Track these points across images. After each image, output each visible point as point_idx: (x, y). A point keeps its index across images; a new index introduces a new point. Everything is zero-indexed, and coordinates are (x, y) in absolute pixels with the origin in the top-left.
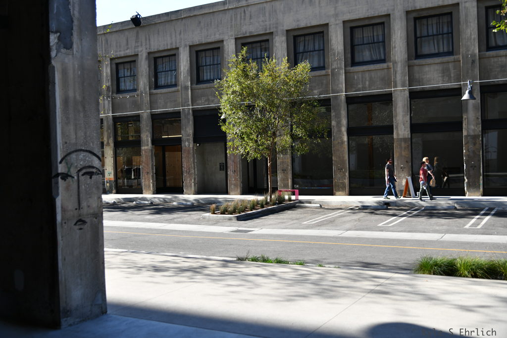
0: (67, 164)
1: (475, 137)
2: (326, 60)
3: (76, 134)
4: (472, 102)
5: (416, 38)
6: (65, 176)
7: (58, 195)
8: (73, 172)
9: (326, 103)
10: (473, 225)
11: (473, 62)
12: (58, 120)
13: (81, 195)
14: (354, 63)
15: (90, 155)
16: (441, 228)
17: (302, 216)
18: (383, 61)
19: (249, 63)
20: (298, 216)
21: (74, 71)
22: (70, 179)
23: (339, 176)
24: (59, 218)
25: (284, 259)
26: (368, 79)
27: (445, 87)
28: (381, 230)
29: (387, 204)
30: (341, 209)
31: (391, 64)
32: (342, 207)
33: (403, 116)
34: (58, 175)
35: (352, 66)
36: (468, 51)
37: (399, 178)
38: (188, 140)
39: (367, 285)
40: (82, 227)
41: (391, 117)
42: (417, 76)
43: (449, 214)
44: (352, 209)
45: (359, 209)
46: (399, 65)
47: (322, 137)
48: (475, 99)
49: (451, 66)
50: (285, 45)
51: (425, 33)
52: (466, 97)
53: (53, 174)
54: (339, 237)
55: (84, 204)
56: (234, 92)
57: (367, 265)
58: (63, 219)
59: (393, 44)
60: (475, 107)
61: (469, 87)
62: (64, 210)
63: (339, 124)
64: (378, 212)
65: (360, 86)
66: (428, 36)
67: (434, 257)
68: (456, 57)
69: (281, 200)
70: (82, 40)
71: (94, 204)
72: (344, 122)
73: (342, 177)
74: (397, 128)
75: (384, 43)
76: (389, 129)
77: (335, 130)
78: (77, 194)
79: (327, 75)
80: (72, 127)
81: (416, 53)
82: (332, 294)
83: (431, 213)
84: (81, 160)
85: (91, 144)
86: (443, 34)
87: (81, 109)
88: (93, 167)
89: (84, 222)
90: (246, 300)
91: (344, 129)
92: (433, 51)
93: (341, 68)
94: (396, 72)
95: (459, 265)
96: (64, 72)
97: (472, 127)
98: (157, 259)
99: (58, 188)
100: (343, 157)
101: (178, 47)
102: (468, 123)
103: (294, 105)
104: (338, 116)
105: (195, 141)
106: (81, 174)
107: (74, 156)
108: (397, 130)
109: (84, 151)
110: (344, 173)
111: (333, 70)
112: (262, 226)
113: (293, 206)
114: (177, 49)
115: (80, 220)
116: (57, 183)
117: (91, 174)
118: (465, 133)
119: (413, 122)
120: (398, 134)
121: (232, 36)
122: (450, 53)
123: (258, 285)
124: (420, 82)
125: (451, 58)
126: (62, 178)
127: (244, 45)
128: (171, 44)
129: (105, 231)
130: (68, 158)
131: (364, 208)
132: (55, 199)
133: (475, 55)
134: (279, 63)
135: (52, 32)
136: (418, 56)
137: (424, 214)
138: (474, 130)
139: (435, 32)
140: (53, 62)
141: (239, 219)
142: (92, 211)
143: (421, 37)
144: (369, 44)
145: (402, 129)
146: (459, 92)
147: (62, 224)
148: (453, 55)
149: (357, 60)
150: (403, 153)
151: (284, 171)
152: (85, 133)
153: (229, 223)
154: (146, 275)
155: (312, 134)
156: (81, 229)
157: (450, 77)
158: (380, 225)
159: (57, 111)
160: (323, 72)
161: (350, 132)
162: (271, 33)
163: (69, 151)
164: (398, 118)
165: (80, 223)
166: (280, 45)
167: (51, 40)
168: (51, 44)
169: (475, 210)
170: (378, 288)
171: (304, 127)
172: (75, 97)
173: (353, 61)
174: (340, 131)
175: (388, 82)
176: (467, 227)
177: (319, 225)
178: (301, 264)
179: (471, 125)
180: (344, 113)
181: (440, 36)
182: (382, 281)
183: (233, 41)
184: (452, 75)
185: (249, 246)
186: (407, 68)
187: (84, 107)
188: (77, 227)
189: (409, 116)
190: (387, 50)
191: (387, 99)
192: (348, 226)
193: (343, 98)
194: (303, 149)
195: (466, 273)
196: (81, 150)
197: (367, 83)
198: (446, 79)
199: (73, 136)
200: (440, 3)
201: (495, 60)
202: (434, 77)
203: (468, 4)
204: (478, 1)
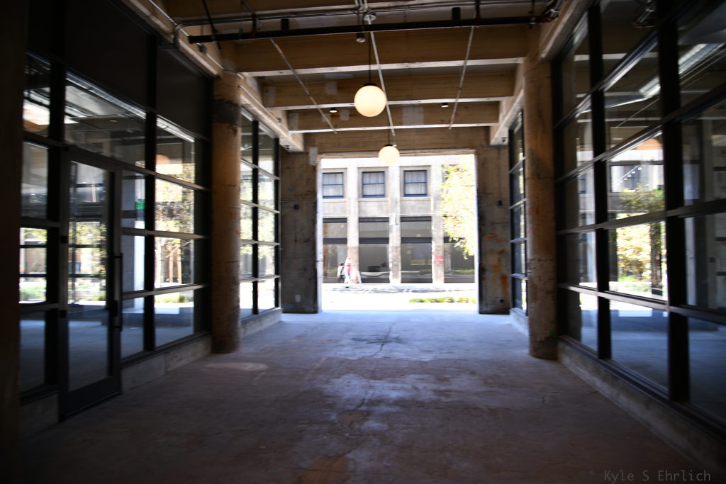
1: (396, 247)
5: (363, 184)
11: (396, 202)
18: (342, 197)
27: (380, 216)
31: (347, 200)
33: (354, 232)
36: (394, 196)
42: (363, 208)
43: (386, 292)
46: (352, 201)
48: (397, 225)
49: (384, 204)
51: (368, 182)
59: (348, 187)
60: (397, 229)
61: (394, 217)
66: (370, 184)
68: (386, 198)
74: (350, 240)
76: (344, 241)
81: (362, 194)
86: (379, 184)
92: (373, 193)
94: (350, 205)
97: (395, 241)
102: (393, 239)
118: (390, 245)
119: (360, 237)
120: (350, 244)
122: (383, 196)
124: (365, 212)
125: (383, 199)
133: (398, 199)
136: (364, 196)
139: (374, 182)
143: (366, 184)
144: (332, 185)
145: (353, 241)
150: (354, 256)
157: (382, 210)
164: (350, 234)
175: (344, 210)
186: (357, 203)
189: (358, 233)
190: (344, 190)
191: (344, 221)
198: (380, 211)
200: (378, 166)
201: (409, 202)
202: (373, 209)
203: (394, 168)
204: (399, 167)
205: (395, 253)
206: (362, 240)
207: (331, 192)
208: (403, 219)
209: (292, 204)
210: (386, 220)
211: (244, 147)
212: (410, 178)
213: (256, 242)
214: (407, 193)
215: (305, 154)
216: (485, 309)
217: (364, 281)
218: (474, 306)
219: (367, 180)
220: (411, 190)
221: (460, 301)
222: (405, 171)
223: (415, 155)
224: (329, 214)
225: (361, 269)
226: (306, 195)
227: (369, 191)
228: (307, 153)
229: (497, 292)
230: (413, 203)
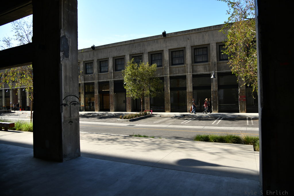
0: (66, 100)
2: (163, 63)
3: (69, 89)
4: (214, 79)
5: (195, 56)
6: (65, 105)
7: (62, 112)
8: (68, 103)
9: (162, 78)
10: (215, 123)
11: (215, 65)
12: (63, 84)
13: (71, 112)
14: (173, 65)
15: (75, 97)
16: (204, 124)
17: (153, 120)
18: (183, 64)
19: (135, 64)
20: (152, 120)
21: (69, 66)
22: (67, 106)
23: (167, 105)
24: (63, 120)
25: (147, 136)
26: (177, 70)
27: (205, 74)
28: (182, 125)
29: (184, 115)
30: (168, 117)
32: (168, 116)
33: (190, 84)
34: (62, 104)
35: (172, 65)
36: (213, 61)
37: (189, 106)
38: (112, 92)
39: (177, 145)
40: (71, 124)
41: (186, 84)
43: (206, 119)
44: (171, 117)
45: (174, 117)
46: (189, 65)
47: (161, 91)
48: (215, 78)
49: (207, 66)
50: (148, 57)
52: (212, 77)
53: (61, 104)
54: (167, 128)
55: (72, 115)
56: (129, 74)
57: (177, 138)
58: (64, 121)
59: (186, 58)
61: (213, 73)
62: (64, 117)
63: (167, 86)
64: (181, 118)
65: (175, 73)
66: (199, 55)
67: (201, 135)
68: (209, 63)
69: (146, 114)
70: (72, 54)
71: (76, 115)
72: (169, 85)
73: (168, 106)
74: (188, 88)
75: (183, 57)
76: (185, 88)
77: (165, 89)
78: (69, 111)
79: (163, 69)
80: (68, 87)
81: (195, 61)
82: (164, 148)
83: (200, 118)
84: (71, 99)
85: (75, 93)
86: (204, 55)
87: (71, 80)
88: (76, 102)
89: (72, 122)
90: (132, 151)
91: (169, 88)
92: (201, 61)
93: (168, 66)
94: (187, 68)
95: (210, 138)
96: (65, 66)
98: (100, 136)
99: (62, 109)
100: (169, 98)
101: (108, 57)
102: (213, 86)
103: (151, 79)
104: (167, 83)
105: (114, 92)
106: (71, 104)
107: (68, 97)
108: (188, 89)
109: (72, 95)
110: (169, 104)
111: (165, 67)
112: (139, 124)
113: (150, 116)
114: (108, 58)
115: (71, 121)
116: (62, 107)
117: (75, 104)
118: (212, 90)
119: (194, 86)
120: (188, 90)
121: (128, 54)
122: (207, 61)
123: (137, 145)
124: (196, 72)
125: (207, 63)
126: (64, 106)
127: (133, 57)
128: (106, 56)
129: (80, 125)
130: (66, 98)
131: (176, 117)
132: (61, 114)
133: (215, 62)
134: (145, 64)
135: (61, 51)
136: (196, 62)
137: (197, 119)
138: (215, 89)
139: (201, 54)
140: (61, 63)
141: (130, 121)
142: (75, 118)
143: (196, 55)
144: (178, 57)
145: (190, 88)
146: (210, 75)
147: (64, 123)
148: (208, 62)
149: (174, 63)
150: (190, 97)
151: (147, 103)
152: (73, 89)
153: (126, 122)
154: (95, 141)
155: (157, 90)
156: (71, 125)
157: (207, 70)
158: (182, 123)
159: (62, 80)
160: (161, 68)
161: (171, 89)
162: (143, 53)
163: (67, 96)
164: (188, 84)
165: (70, 122)
166: (146, 58)
167: (61, 54)
168: (61, 56)
169: (215, 118)
170: (181, 146)
171: (154, 87)
172: (69, 75)
173: (172, 63)
174: (167, 89)
175: (185, 71)
176: (213, 124)
177: (160, 123)
178: (153, 137)
179: (214, 87)
180: (169, 82)
181: (203, 55)
182: (182, 143)
183: (129, 56)
184: (208, 69)
185: (134, 131)
186: (191, 66)
187: (73, 79)
188: (69, 124)
189: (192, 84)
190: (184, 60)
191: (184, 77)
192: (170, 123)
193: (169, 77)
194: (154, 95)
195: (212, 140)
196: (71, 95)
197: (177, 72)
198: (205, 71)
199: (68, 90)
200: (203, 44)
201: (223, 64)
202: (201, 70)
203: (213, 44)
204: (216, 43)
206: (194, 88)
208: (219, 74)
219: (197, 53)
222: (220, 46)
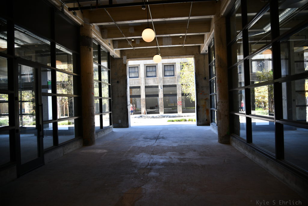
1: (162, 98)
5: (147, 72)
11: (161, 79)
18: (138, 77)
27: (154, 85)
29: (141, 116)
31: (140, 78)
33: (143, 93)
36: (160, 76)
37: (142, 109)
42: (147, 82)
46: (142, 79)
48: (162, 89)
49: (156, 80)
51: (149, 71)
52: (160, 88)
59: (141, 73)
60: (162, 91)
61: (160, 85)
68: (157, 78)
75: (138, 72)
76: (139, 96)
83: (153, 117)
86: (154, 71)
92: (151, 76)
94: (141, 81)
97: (161, 96)
118: (159, 97)
120: (142, 98)
122: (156, 76)
124: (148, 84)
125: (155, 78)
131: (135, 117)
133: (162, 77)
136: (147, 77)
139: (151, 71)
144: (134, 72)
145: (143, 96)
150: (144, 103)
157: (155, 83)
175: (139, 83)
186: (144, 80)
189: (145, 93)
190: (139, 74)
191: (139, 87)
197: (133, 83)
198: (154, 83)
200: (153, 63)
201: (167, 79)
202: (151, 82)
203: (160, 64)
204: (162, 64)
205: (161, 101)
206: (146, 96)
207: (133, 75)
208: (164, 86)
209: (116, 81)
210: (157, 87)
211: (94, 56)
212: (166, 68)
213: (101, 98)
214: (166, 75)
215: (121, 59)
216: (199, 123)
217: (148, 113)
218: (195, 123)
219: (148, 70)
220: (167, 74)
221: (189, 120)
222: (164, 66)
223: (169, 59)
224: (132, 85)
225: (147, 108)
226: (122, 77)
227: (149, 74)
228: (122, 59)
229: (205, 116)
230: (168, 79)
